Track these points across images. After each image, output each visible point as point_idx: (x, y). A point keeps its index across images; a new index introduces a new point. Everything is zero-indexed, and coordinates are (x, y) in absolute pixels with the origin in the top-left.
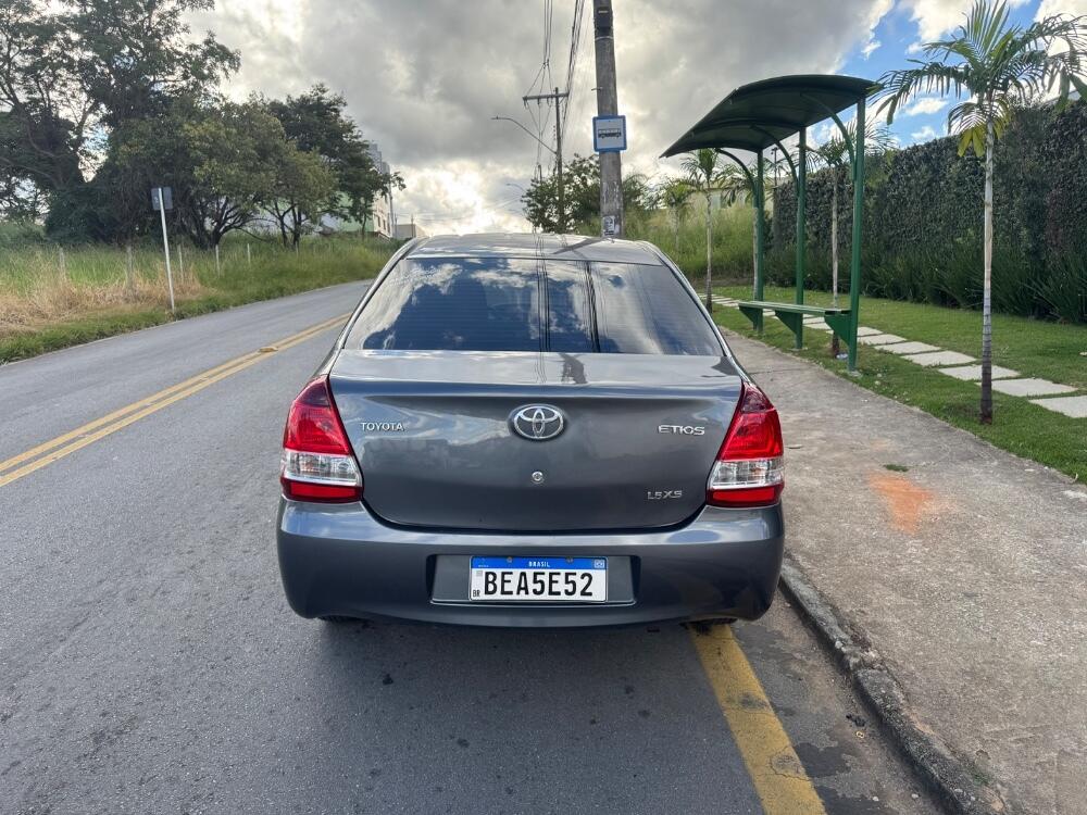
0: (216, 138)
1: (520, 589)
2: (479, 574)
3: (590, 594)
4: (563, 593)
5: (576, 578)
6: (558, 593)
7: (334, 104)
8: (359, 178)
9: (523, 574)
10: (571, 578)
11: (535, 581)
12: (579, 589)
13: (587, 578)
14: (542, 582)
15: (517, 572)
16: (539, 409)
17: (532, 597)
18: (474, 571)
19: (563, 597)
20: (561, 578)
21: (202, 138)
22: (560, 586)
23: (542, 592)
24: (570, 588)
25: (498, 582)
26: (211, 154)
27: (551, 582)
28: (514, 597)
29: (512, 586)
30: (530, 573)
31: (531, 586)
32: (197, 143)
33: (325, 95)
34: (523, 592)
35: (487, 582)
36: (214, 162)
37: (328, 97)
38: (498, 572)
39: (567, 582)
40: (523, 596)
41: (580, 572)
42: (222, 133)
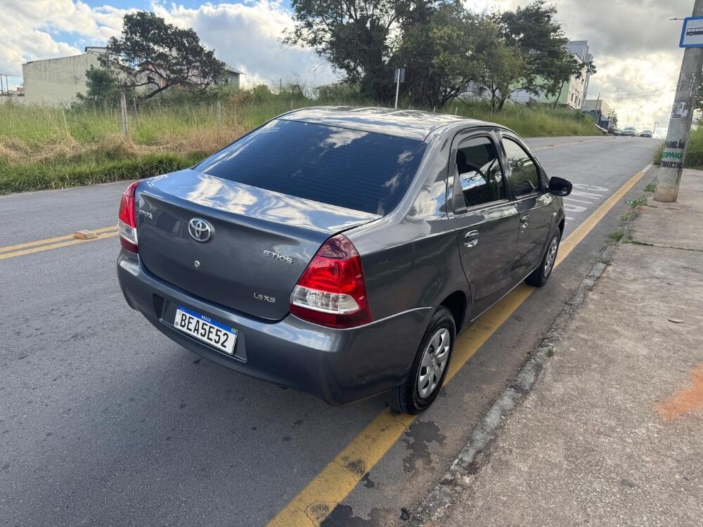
0: (450, 37)
1: (195, 330)
2: (180, 313)
3: (225, 347)
4: (213, 340)
5: (221, 334)
6: (211, 340)
7: (548, 12)
8: (552, 66)
9: (198, 322)
10: (219, 333)
11: (203, 328)
12: (221, 341)
13: (226, 336)
14: (205, 329)
15: (196, 319)
16: (200, 222)
17: (199, 336)
18: (178, 311)
19: (213, 343)
20: (214, 331)
21: (442, 38)
22: (213, 336)
23: (204, 336)
24: (217, 338)
25: (187, 321)
26: (445, 48)
27: (210, 332)
28: (191, 333)
29: (192, 327)
30: (201, 322)
31: (201, 331)
32: (438, 41)
33: (543, 6)
34: (196, 332)
35: (182, 320)
36: (447, 53)
37: (544, 7)
38: (188, 315)
39: (217, 335)
40: (195, 334)
41: (224, 331)
42: (455, 35)
